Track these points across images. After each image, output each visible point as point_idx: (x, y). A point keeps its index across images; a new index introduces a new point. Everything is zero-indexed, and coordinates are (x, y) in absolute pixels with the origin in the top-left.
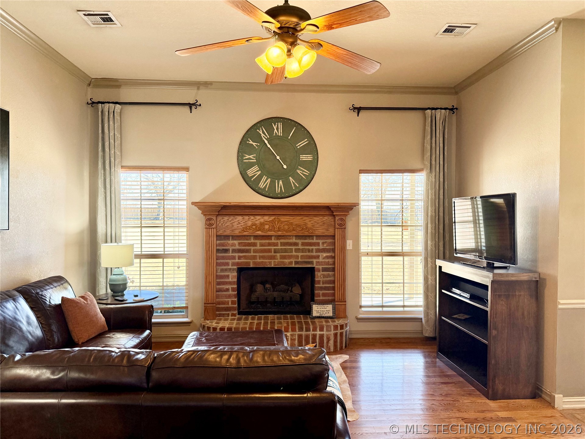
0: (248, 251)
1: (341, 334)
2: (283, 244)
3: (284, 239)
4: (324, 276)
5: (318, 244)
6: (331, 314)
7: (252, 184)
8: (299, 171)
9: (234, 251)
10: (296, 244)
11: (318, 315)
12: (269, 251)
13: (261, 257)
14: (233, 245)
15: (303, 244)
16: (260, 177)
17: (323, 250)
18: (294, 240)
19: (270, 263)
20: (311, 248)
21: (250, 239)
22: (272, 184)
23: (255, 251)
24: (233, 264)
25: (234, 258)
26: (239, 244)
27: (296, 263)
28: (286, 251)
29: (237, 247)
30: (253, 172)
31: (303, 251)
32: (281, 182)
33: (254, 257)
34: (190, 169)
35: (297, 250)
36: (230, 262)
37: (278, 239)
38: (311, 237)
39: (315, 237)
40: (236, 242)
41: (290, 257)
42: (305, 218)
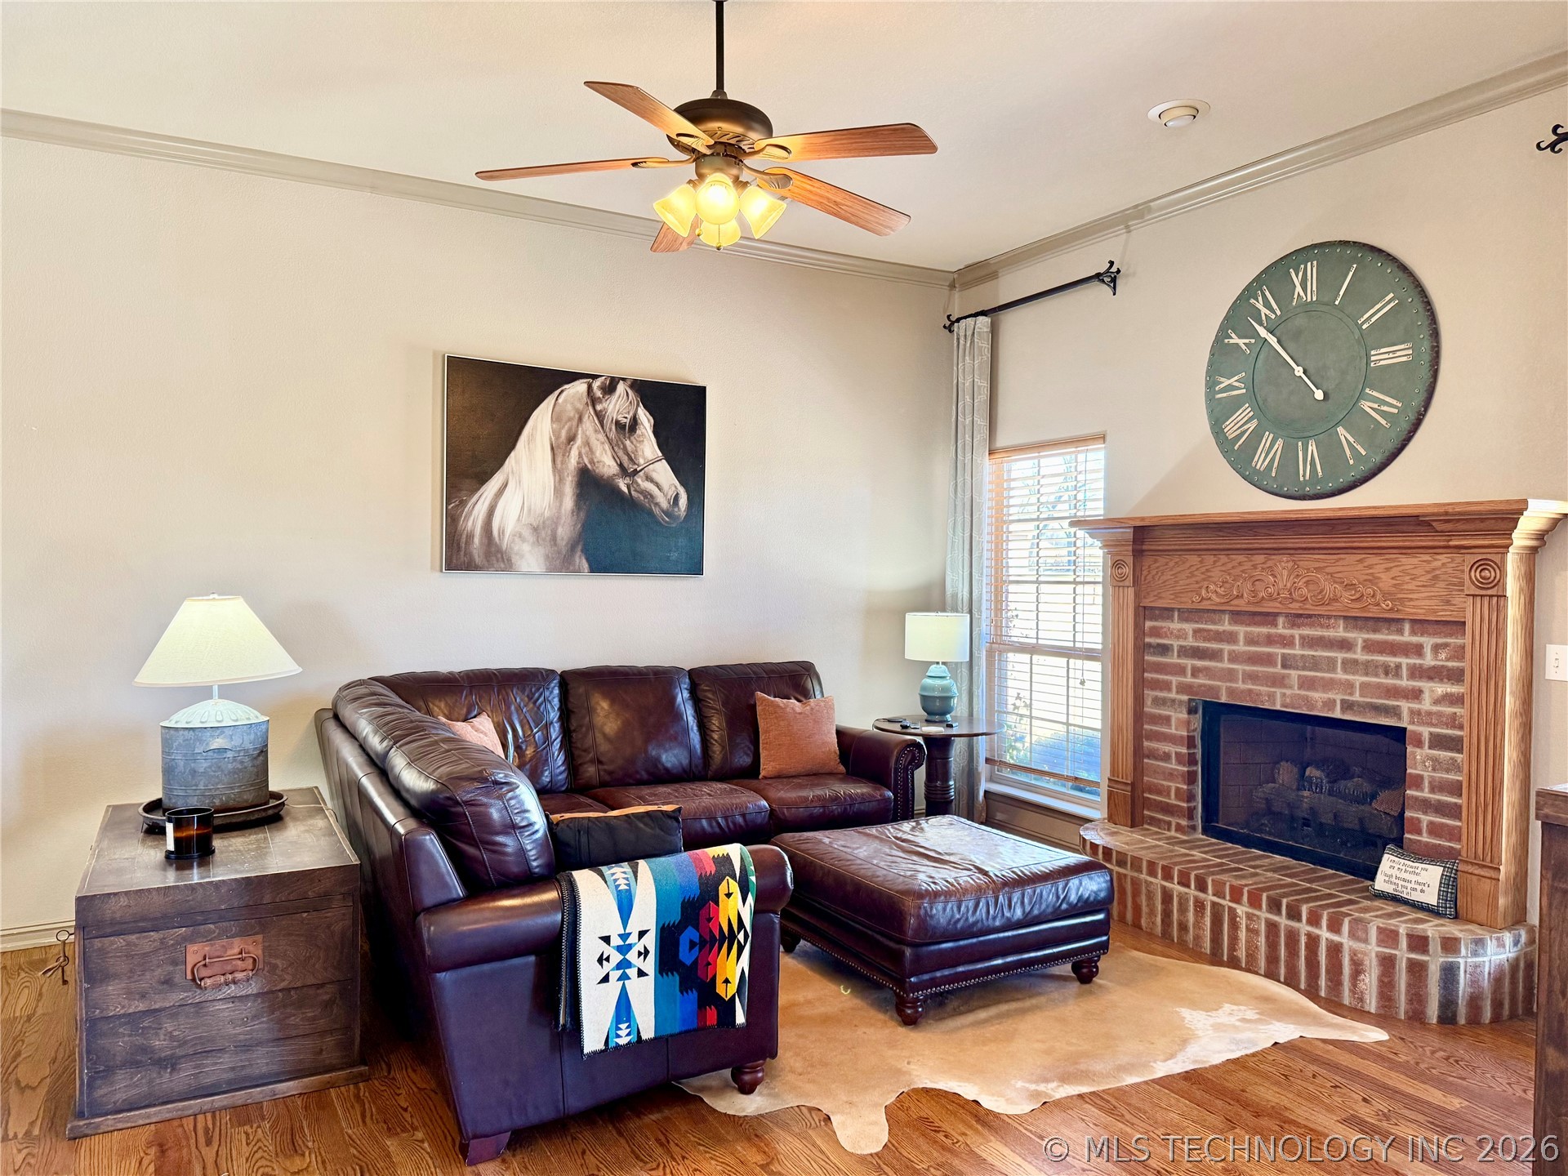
0: (1215, 655)
2: (1307, 642)
3: (1311, 625)
4: (1437, 764)
5: (1418, 650)
6: (1431, 898)
7: (1239, 457)
8: (1366, 405)
9: (1184, 652)
10: (1345, 645)
11: (1389, 889)
12: (1269, 660)
13: (1252, 677)
14: (1181, 635)
15: (1369, 647)
16: (1257, 436)
17: (1434, 674)
18: (1339, 632)
19: (1272, 696)
20: (1392, 660)
21: (1220, 622)
22: (1289, 455)
23: (1234, 657)
24: (1183, 688)
25: (1181, 671)
26: (1196, 632)
27: (1347, 706)
28: (1315, 664)
29: (1190, 642)
30: (1241, 422)
31: (1368, 668)
32: (1312, 447)
33: (1230, 675)
35: (1349, 666)
36: (1174, 680)
37: (1293, 625)
38: (1393, 623)
39: (1407, 627)
40: (1189, 627)
41: (1329, 685)
42: (1373, 560)
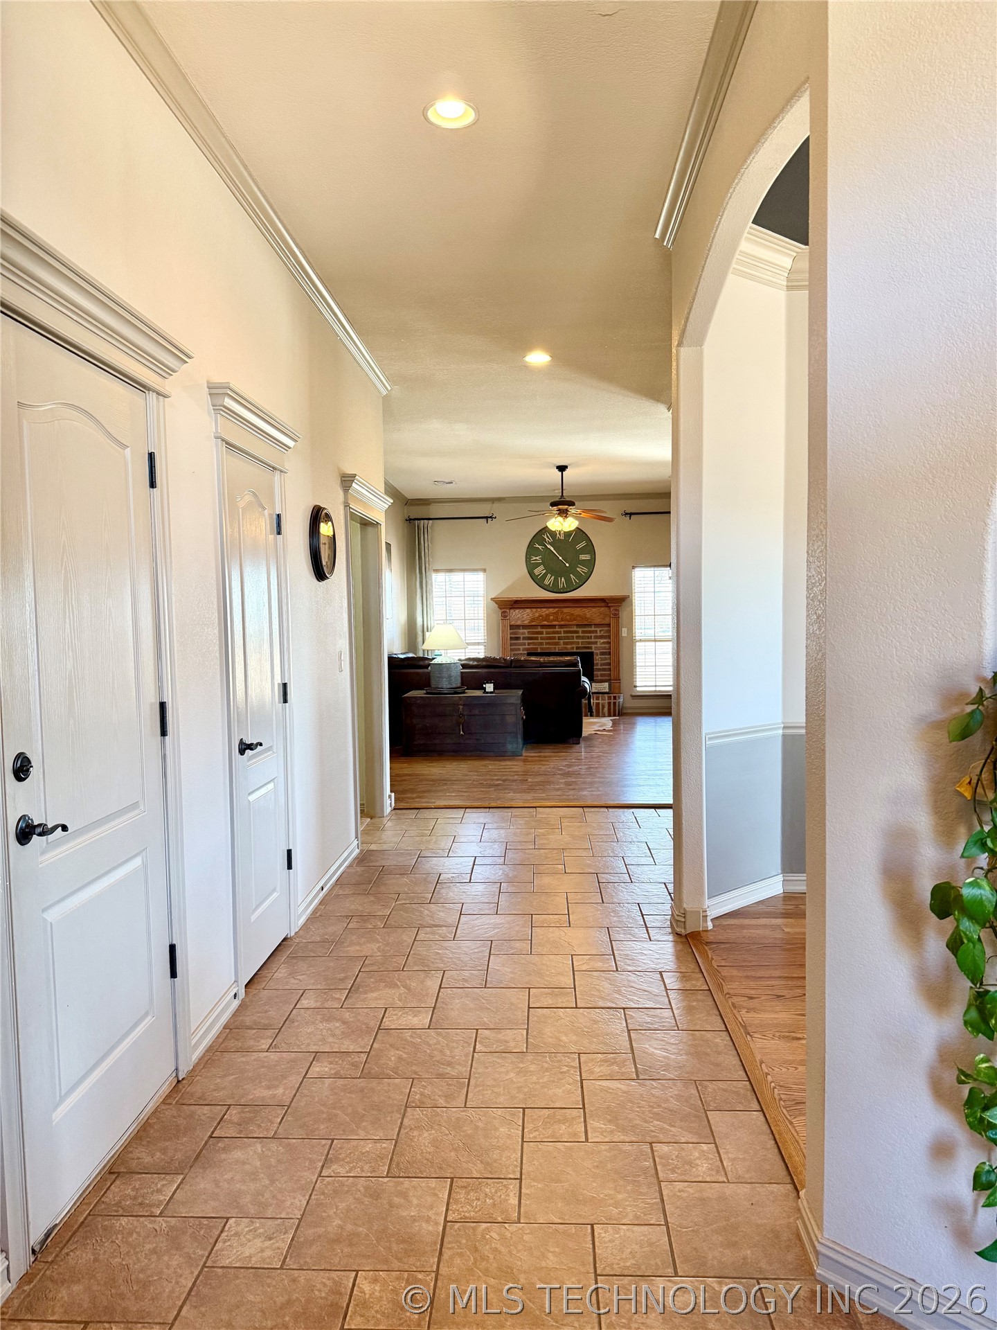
0: (537, 638)
1: (615, 703)
2: (565, 632)
3: (566, 628)
4: (602, 659)
5: (596, 632)
6: (607, 690)
7: (539, 582)
8: (578, 569)
9: (524, 638)
10: (577, 632)
11: (596, 691)
12: (554, 638)
13: (547, 644)
14: (524, 633)
15: (583, 632)
16: (545, 575)
17: (601, 637)
18: (575, 629)
19: (555, 648)
20: (589, 635)
21: (537, 628)
22: (556, 581)
23: (542, 639)
24: (524, 650)
25: (524, 644)
26: (528, 632)
27: (577, 648)
28: (568, 638)
29: (527, 635)
30: (540, 571)
31: (583, 638)
32: (563, 579)
33: (542, 644)
34: (487, 571)
35: (577, 637)
36: (521, 647)
37: (561, 628)
38: (590, 625)
39: (593, 626)
40: (526, 631)
41: (572, 643)
42: (585, 609)
